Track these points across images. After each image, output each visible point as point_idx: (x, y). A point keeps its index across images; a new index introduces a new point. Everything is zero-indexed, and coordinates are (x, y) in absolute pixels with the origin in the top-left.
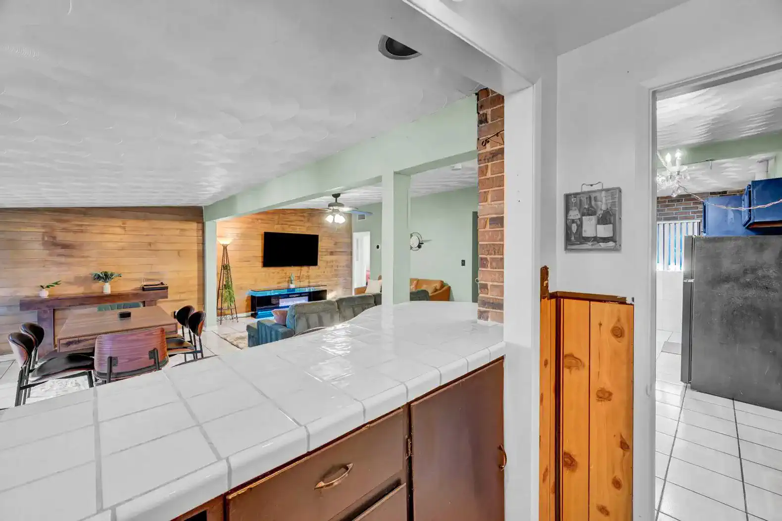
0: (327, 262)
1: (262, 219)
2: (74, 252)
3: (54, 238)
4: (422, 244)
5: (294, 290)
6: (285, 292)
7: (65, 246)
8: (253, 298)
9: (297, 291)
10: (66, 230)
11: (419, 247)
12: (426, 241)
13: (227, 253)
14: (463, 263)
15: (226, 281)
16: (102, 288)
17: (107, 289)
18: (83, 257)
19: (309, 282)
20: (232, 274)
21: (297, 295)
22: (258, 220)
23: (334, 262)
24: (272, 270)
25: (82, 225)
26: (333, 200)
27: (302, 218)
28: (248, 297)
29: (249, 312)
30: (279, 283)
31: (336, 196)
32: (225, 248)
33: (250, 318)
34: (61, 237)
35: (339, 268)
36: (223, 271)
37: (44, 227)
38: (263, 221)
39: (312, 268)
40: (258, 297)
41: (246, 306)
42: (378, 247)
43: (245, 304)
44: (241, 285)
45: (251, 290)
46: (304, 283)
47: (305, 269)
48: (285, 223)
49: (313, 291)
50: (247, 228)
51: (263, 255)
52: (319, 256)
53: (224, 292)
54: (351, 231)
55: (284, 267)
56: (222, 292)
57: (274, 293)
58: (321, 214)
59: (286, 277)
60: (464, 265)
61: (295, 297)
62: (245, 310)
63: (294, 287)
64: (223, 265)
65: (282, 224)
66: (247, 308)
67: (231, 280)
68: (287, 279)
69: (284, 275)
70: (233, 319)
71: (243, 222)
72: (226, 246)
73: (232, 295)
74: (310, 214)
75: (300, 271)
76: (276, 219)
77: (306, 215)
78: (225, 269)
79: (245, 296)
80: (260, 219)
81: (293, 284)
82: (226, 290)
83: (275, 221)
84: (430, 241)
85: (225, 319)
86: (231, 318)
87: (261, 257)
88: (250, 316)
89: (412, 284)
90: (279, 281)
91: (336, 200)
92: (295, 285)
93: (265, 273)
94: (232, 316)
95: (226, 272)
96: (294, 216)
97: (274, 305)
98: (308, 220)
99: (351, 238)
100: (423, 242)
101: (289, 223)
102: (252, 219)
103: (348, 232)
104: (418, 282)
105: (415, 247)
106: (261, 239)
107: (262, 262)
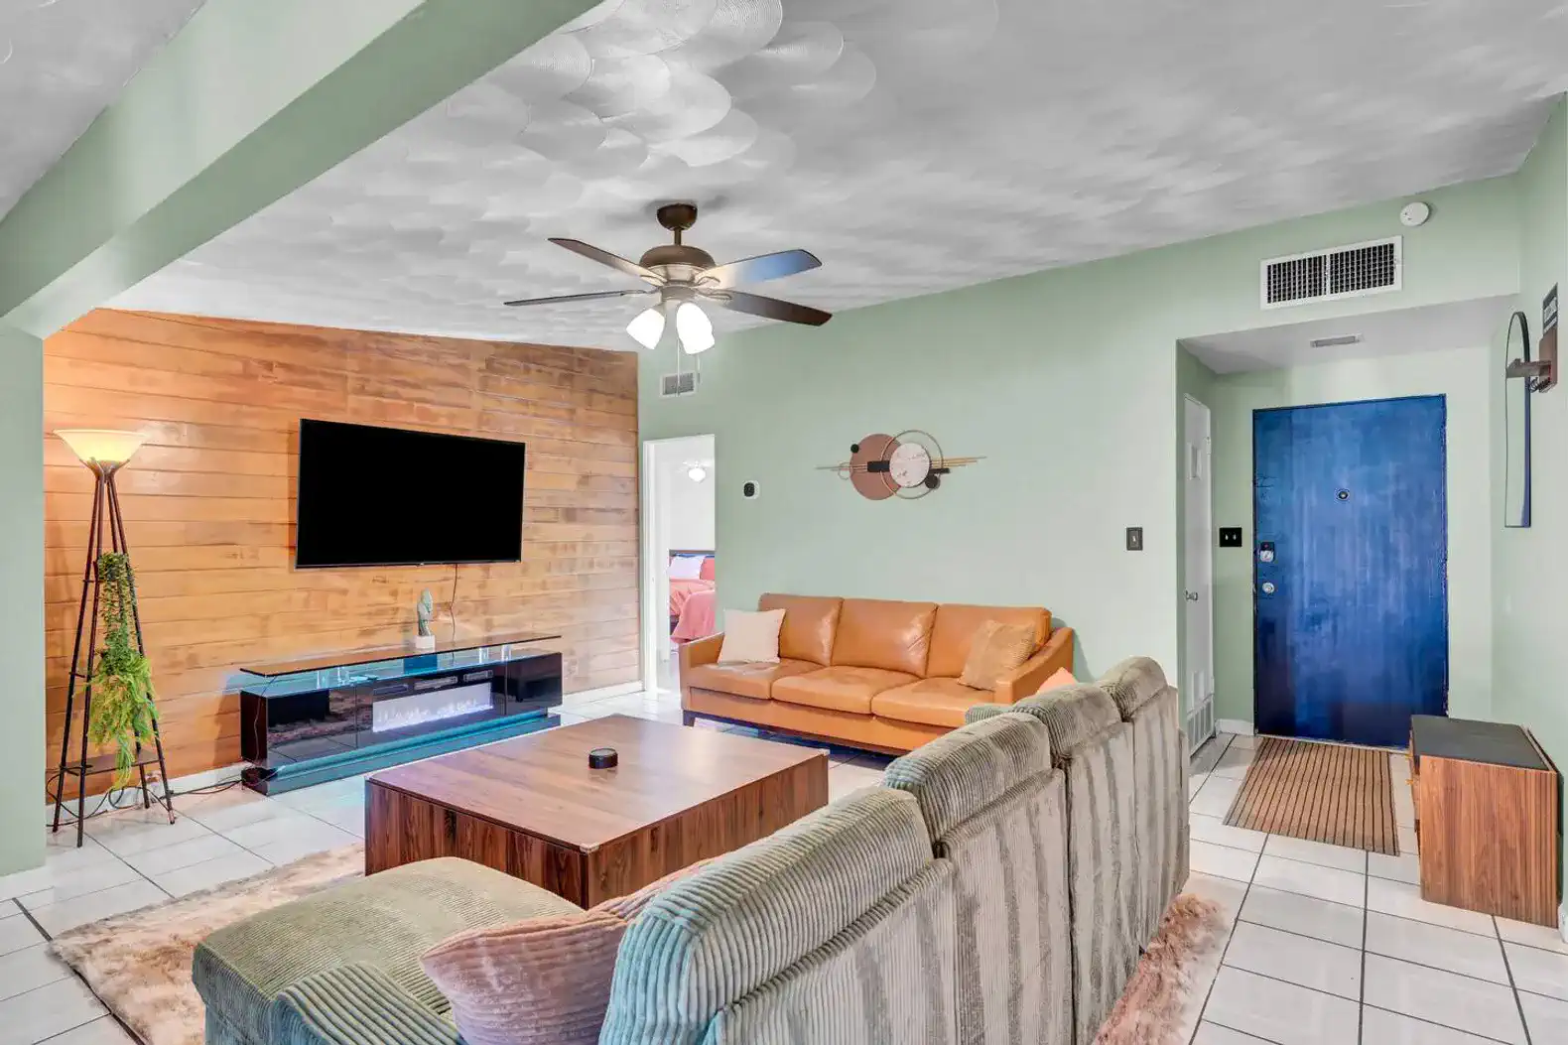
0: (554, 548)
1: (288, 367)
4: (946, 471)
5: (431, 659)
6: (396, 670)
8: (249, 703)
9: (444, 664)
11: (931, 481)
12: (963, 462)
13: (113, 497)
14: (1135, 539)
15: (110, 637)
19: (489, 625)
20: (139, 603)
21: (448, 681)
22: (269, 366)
23: (579, 548)
26: (664, 237)
27: (455, 377)
28: (226, 699)
29: (229, 763)
30: (366, 633)
31: (677, 215)
32: (105, 476)
33: (238, 792)
35: (596, 570)
36: (92, 587)
39: (499, 571)
40: (274, 701)
41: (219, 738)
42: (749, 490)
43: (210, 731)
44: (190, 646)
45: (242, 670)
46: (470, 630)
47: (472, 572)
48: (391, 388)
49: (507, 659)
50: (220, 399)
51: (295, 519)
52: (524, 524)
53: (98, 687)
54: (634, 435)
55: (389, 567)
56: (88, 689)
57: (345, 678)
58: (532, 366)
59: (398, 609)
60: (1137, 545)
61: (439, 689)
62: (211, 757)
63: (434, 646)
64: (94, 558)
65: (380, 394)
66: (219, 748)
67: (134, 630)
68: (401, 617)
69: (387, 599)
70: (151, 805)
71: (205, 374)
72: (110, 471)
73: (140, 699)
74: (489, 363)
75: (452, 582)
76: (353, 371)
77: (475, 365)
78: (101, 582)
79: (215, 696)
80: (282, 365)
81: (426, 634)
82: (112, 679)
83: (346, 377)
84: (973, 460)
85: (110, 808)
86: (141, 800)
87: (287, 526)
88: (237, 782)
89: (908, 626)
90: (368, 623)
91: (678, 239)
92: (433, 637)
93: (304, 595)
94: (145, 791)
95: (108, 595)
96: (427, 363)
97: (338, 717)
98: (484, 386)
99: (636, 461)
100: (945, 466)
101: (407, 392)
102: (246, 362)
103: (625, 438)
104: (935, 618)
105: (912, 485)
106: (284, 447)
107: (291, 548)
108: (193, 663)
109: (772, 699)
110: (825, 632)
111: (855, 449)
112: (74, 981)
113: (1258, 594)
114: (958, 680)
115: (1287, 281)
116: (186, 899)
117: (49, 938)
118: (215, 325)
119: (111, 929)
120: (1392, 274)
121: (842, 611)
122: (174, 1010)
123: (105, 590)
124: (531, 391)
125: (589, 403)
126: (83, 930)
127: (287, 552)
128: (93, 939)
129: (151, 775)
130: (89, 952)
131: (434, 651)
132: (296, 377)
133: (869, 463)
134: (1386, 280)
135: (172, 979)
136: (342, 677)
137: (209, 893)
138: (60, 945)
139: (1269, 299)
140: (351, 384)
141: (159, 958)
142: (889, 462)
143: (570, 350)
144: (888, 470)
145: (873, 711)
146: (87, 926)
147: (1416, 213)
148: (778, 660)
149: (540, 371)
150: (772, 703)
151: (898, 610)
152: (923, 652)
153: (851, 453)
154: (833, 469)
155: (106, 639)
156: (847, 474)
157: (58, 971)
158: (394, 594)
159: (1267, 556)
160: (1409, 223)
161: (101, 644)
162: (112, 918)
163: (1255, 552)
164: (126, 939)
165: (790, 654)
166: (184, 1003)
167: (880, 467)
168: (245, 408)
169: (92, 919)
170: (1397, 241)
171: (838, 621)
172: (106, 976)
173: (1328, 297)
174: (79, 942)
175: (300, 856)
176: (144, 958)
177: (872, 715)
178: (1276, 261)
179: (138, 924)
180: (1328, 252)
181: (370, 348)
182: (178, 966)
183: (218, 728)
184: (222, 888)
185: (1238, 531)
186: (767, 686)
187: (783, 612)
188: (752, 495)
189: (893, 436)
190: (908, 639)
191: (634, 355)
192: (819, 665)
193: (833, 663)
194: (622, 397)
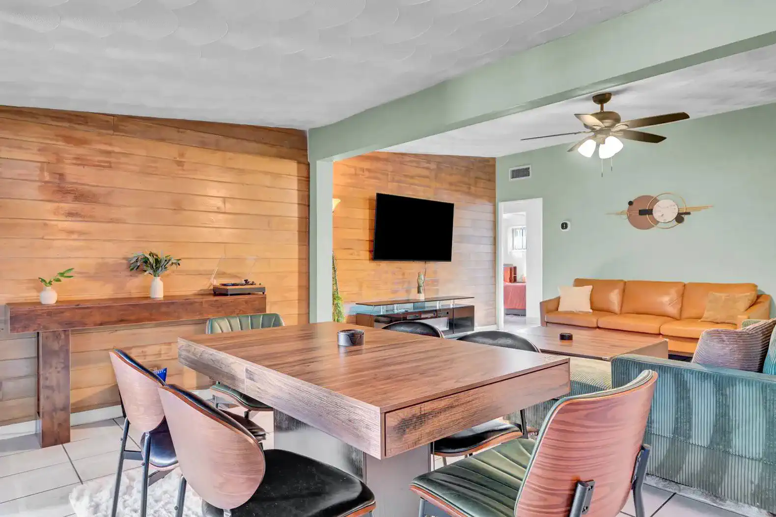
0: (463, 256)
1: (369, 170)
2: (98, 210)
3: (61, 176)
4: (689, 213)
5: (423, 304)
6: (410, 307)
7: (81, 196)
9: (428, 307)
10: (81, 161)
11: (680, 219)
12: (698, 209)
16: (148, 288)
17: (158, 289)
18: (111, 221)
19: (438, 292)
21: (432, 315)
22: (364, 170)
25: (109, 153)
27: (427, 173)
28: (350, 315)
30: (394, 292)
34: (74, 174)
37: (41, 150)
38: (372, 175)
39: (442, 267)
42: (564, 226)
45: (357, 304)
47: (431, 266)
48: (403, 179)
49: (453, 307)
51: (373, 238)
52: (453, 243)
54: (493, 200)
55: (402, 262)
58: (453, 167)
59: (405, 281)
61: (429, 318)
63: (423, 299)
65: (399, 182)
69: (401, 277)
75: (424, 271)
76: (390, 172)
81: (421, 293)
83: (388, 174)
84: (706, 207)
87: (368, 242)
89: (667, 294)
91: (602, 108)
92: (423, 294)
98: (436, 177)
99: (495, 213)
100: (688, 211)
101: (408, 180)
102: (355, 168)
103: (490, 201)
104: (684, 291)
105: (667, 221)
106: (368, 206)
107: (370, 251)
109: (598, 328)
110: (614, 298)
111: (631, 203)
114: (701, 320)
121: (626, 288)
124: (454, 178)
125: (476, 184)
127: (368, 253)
131: (423, 301)
133: (640, 211)
136: (397, 309)
140: (389, 178)
142: (652, 210)
144: (652, 214)
145: (661, 333)
148: (591, 311)
149: (457, 169)
150: (597, 329)
151: (660, 286)
152: (678, 307)
153: (628, 206)
154: (617, 214)
156: (625, 217)
158: (404, 274)
165: (599, 309)
167: (649, 212)
168: (355, 189)
171: (623, 293)
186: (595, 320)
187: (591, 287)
188: (566, 227)
189: (655, 196)
190: (667, 301)
191: (494, 159)
192: (615, 314)
193: (622, 313)
194: (489, 180)
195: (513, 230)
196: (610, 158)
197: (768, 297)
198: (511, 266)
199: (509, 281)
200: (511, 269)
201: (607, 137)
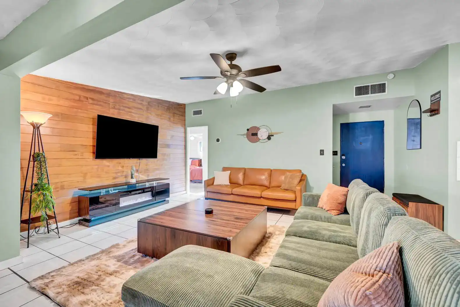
0: (165, 155)
1: (93, 99)
5: (134, 185)
6: (125, 188)
8: (81, 199)
9: (139, 186)
11: (269, 138)
12: (277, 133)
14: (322, 152)
19: (148, 176)
21: (140, 191)
22: (87, 98)
23: (171, 155)
24: (106, 162)
27: (140, 106)
28: (73, 198)
29: (74, 218)
30: (115, 178)
31: (230, 58)
32: (36, 127)
33: (77, 227)
35: (175, 161)
39: (150, 161)
41: (70, 211)
42: (218, 140)
43: (68, 208)
44: (62, 182)
45: (79, 189)
46: (143, 177)
47: (144, 161)
48: (122, 108)
49: (156, 185)
50: (73, 107)
51: (95, 144)
52: (158, 148)
53: (34, 195)
54: (184, 126)
55: (121, 159)
56: (31, 196)
57: (112, 191)
58: (160, 105)
59: (123, 171)
60: (323, 154)
61: (138, 194)
62: (68, 217)
63: (135, 182)
64: (32, 154)
65: (119, 109)
66: (70, 214)
67: (47, 176)
68: (125, 174)
69: (120, 168)
70: (49, 232)
71: (67, 99)
72: (38, 126)
73: (49, 198)
74: (149, 103)
75: (139, 164)
76: (111, 102)
77: (145, 103)
78: (36, 161)
79: (69, 198)
80: (90, 98)
81: (133, 178)
82: (39, 192)
83: (109, 104)
84: (280, 133)
85: (35, 234)
86: (46, 230)
87: (92, 147)
88: (77, 223)
89: (264, 175)
90: (114, 175)
91: (231, 63)
92: (135, 179)
93: (97, 167)
94: (48, 227)
95: (38, 166)
96: (132, 102)
97: (102, 203)
98: (148, 109)
99: (185, 133)
100: (272, 135)
101: (127, 109)
102: (80, 96)
103: (182, 126)
104: (271, 173)
105: (264, 139)
106: (91, 123)
107: (94, 153)
108: (63, 188)
109: (232, 194)
110: (241, 176)
111: (248, 130)
112: (43, 297)
113: (341, 166)
114: (280, 188)
115: (361, 91)
116: (76, 263)
117: (28, 282)
118: (71, 84)
119: (52, 276)
120: (385, 90)
121: (245, 171)
122: (89, 305)
123: (37, 164)
124: (159, 112)
125: (174, 116)
126: (42, 277)
127: (92, 154)
128: (47, 281)
129: (49, 222)
130: (48, 286)
131: (135, 183)
132: (95, 102)
133: (252, 134)
134: (384, 92)
135: (83, 293)
136: (111, 191)
137: (83, 260)
138: (34, 284)
139: (356, 95)
140: (111, 106)
141: (75, 286)
143: (170, 102)
144: (257, 135)
145: (262, 196)
146: (43, 276)
147: (391, 76)
148: (230, 184)
149: (162, 107)
150: (232, 195)
151: (261, 171)
152: (269, 181)
153: (247, 131)
154: (242, 135)
155: (38, 179)
156: (245, 136)
157: (35, 294)
158: (123, 167)
159: (344, 157)
160: (389, 78)
161: (35, 181)
162: (51, 272)
163: (341, 157)
164: (58, 280)
165: (233, 183)
166: (92, 302)
167: (256, 134)
168: (79, 110)
169: (43, 274)
170: (386, 82)
171: (244, 174)
172: (57, 295)
173: (370, 95)
174: (41, 283)
175: (110, 246)
176: (69, 286)
177: (261, 197)
178: (357, 86)
179: (62, 273)
180: (370, 84)
181: (117, 96)
182: (84, 288)
183: (70, 207)
184: (87, 258)
185: (337, 152)
186: (231, 190)
187: (230, 172)
188: (219, 141)
189: (258, 127)
190: (263, 178)
191: (185, 105)
192: (241, 185)
193: (244, 185)
194: (182, 116)
195: (200, 143)
196: (236, 96)
197: (306, 175)
198: (199, 159)
199: (198, 165)
200: (199, 160)
201: (234, 81)
